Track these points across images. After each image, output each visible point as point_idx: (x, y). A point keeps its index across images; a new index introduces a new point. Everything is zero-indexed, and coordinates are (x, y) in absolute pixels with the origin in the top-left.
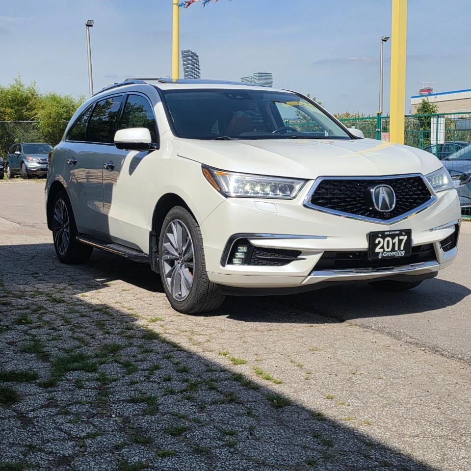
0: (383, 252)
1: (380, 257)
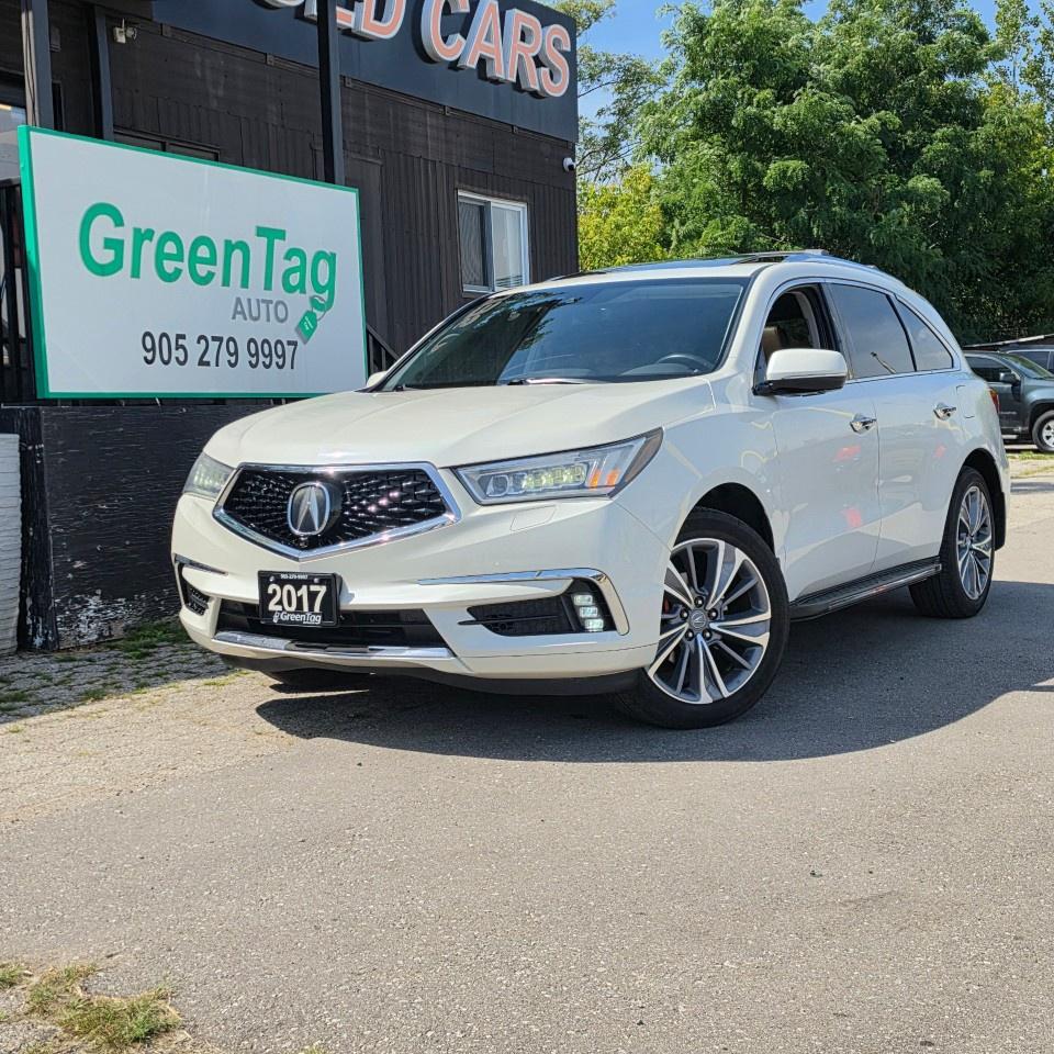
0: (280, 612)
1: (275, 621)
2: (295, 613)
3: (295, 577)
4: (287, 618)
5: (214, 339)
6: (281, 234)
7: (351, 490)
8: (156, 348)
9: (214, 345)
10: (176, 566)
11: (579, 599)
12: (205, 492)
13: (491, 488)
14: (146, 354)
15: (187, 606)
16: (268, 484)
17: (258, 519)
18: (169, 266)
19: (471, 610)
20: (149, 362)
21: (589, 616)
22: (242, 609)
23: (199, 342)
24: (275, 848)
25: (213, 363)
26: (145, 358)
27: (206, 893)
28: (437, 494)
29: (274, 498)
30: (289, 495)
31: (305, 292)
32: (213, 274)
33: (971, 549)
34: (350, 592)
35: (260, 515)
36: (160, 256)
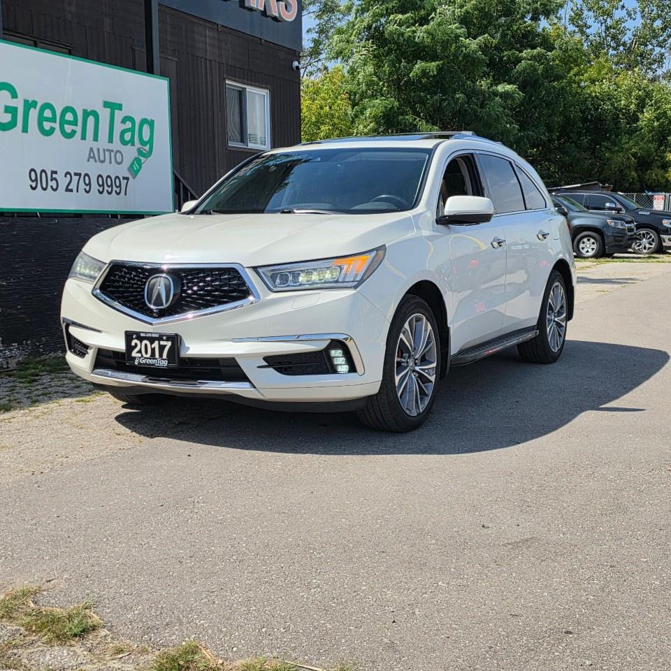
0: (140, 358)
1: (136, 363)
2: (150, 359)
3: (150, 335)
4: (144, 362)
5: (76, 174)
6: (120, 107)
7: (187, 279)
8: (38, 179)
9: (75, 178)
10: (64, 326)
11: (333, 353)
12: (85, 278)
13: (278, 281)
14: (31, 183)
15: (71, 352)
16: (131, 274)
17: (124, 297)
18: (47, 126)
19: (266, 359)
20: (34, 189)
21: (339, 363)
22: (112, 355)
23: (66, 176)
24: (145, 510)
25: (75, 190)
26: (31, 186)
27: (105, 540)
28: (244, 284)
29: (135, 284)
30: (145, 282)
31: (134, 145)
32: (76, 131)
33: (554, 321)
34: (187, 345)
35: (125, 294)
36: (41, 119)
